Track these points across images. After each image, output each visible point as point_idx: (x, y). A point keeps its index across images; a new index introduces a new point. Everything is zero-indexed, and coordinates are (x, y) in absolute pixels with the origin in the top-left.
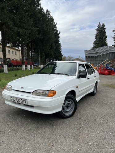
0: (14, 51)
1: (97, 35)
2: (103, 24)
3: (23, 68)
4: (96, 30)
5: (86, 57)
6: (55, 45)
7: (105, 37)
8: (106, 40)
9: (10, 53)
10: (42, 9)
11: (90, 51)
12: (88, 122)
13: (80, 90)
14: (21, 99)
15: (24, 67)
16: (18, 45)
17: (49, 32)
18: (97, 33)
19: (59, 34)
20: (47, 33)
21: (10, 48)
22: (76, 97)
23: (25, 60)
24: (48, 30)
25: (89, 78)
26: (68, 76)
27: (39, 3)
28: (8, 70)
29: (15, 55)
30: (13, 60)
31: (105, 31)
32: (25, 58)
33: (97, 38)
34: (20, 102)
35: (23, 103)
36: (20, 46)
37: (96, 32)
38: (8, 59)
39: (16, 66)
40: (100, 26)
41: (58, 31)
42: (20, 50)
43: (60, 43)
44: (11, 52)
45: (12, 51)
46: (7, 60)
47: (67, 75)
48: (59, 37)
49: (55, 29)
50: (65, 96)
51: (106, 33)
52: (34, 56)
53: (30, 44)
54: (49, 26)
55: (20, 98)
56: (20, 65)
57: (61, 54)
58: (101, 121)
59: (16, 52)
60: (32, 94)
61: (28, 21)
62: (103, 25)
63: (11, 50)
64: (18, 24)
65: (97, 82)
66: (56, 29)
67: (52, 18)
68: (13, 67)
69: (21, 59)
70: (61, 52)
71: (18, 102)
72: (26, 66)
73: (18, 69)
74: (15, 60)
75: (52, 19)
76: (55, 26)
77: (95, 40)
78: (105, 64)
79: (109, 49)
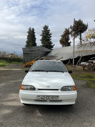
1: (28, 36)
2: (33, 29)
4: (27, 32)
8: (35, 41)
18: (29, 35)
31: (34, 34)
33: (28, 38)
34: (51, 99)
35: (54, 99)
37: (28, 34)
40: (30, 30)
47: (62, 72)
51: (35, 36)
71: (48, 99)
77: (27, 40)
79: (40, 48)
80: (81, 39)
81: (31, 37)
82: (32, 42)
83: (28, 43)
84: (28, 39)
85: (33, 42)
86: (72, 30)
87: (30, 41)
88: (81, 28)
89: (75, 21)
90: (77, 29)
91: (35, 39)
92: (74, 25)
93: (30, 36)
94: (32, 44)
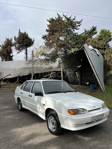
80: (26, 53)
86: (15, 42)
88: (27, 42)
89: (20, 32)
90: (23, 42)
92: (19, 37)
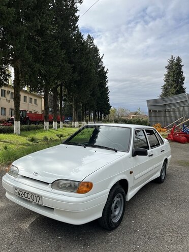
0: (33, 98)
1: (168, 76)
3: (46, 127)
4: (166, 67)
5: (150, 111)
6: (100, 90)
7: (182, 79)
8: (183, 84)
9: (26, 102)
10: (81, 34)
11: (155, 100)
12: (148, 238)
13: (136, 177)
14: (33, 194)
15: (47, 124)
16: (40, 90)
17: (90, 69)
18: (168, 73)
19: (106, 72)
20: (87, 71)
21: (28, 93)
22: (129, 189)
23: (50, 113)
24: (89, 67)
25: (152, 155)
26: (116, 152)
27: (76, 25)
28: (22, 130)
29: (34, 104)
30: (30, 112)
31: (181, 69)
32: (50, 109)
34: (31, 200)
35: (35, 201)
36: (43, 91)
37: (167, 70)
38: (22, 111)
39: (35, 122)
40: (173, 61)
41: (104, 68)
42: (43, 96)
43: (107, 87)
44: (28, 99)
45: (31, 99)
46: (21, 114)
47: (114, 150)
48: (105, 78)
49: (100, 64)
50: (108, 190)
51: (182, 72)
52: (65, 107)
53: (59, 89)
54: (90, 61)
55: (31, 193)
56: (41, 121)
57: (108, 105)
58: (172, 237)
59: (35, 100)
60: (52, 186)
61: (57, 53)
62: (179, 59)
63: (29, 96)
64: (41, 59)
65: (166, 160)
66: (102, 64)
67: (96, 48)
68: (30, 125)
69: (43, 111)
70: (108, 101)
71: (27, 199)
72: (51, 123)
73: (38, 128)
74: (33, 112)
75: (96, 50)
76: (100, 60)
77: (165, 83)
78: (180, 123)
79: (187, 99)
81: (174, 76)
82: (175, 88)
83: (167, 88)
84: (167, 81)
85: (177, 86)
87: (172, 85)
91: (183, 79)
93: (171, 74)
94: (174, 91)
